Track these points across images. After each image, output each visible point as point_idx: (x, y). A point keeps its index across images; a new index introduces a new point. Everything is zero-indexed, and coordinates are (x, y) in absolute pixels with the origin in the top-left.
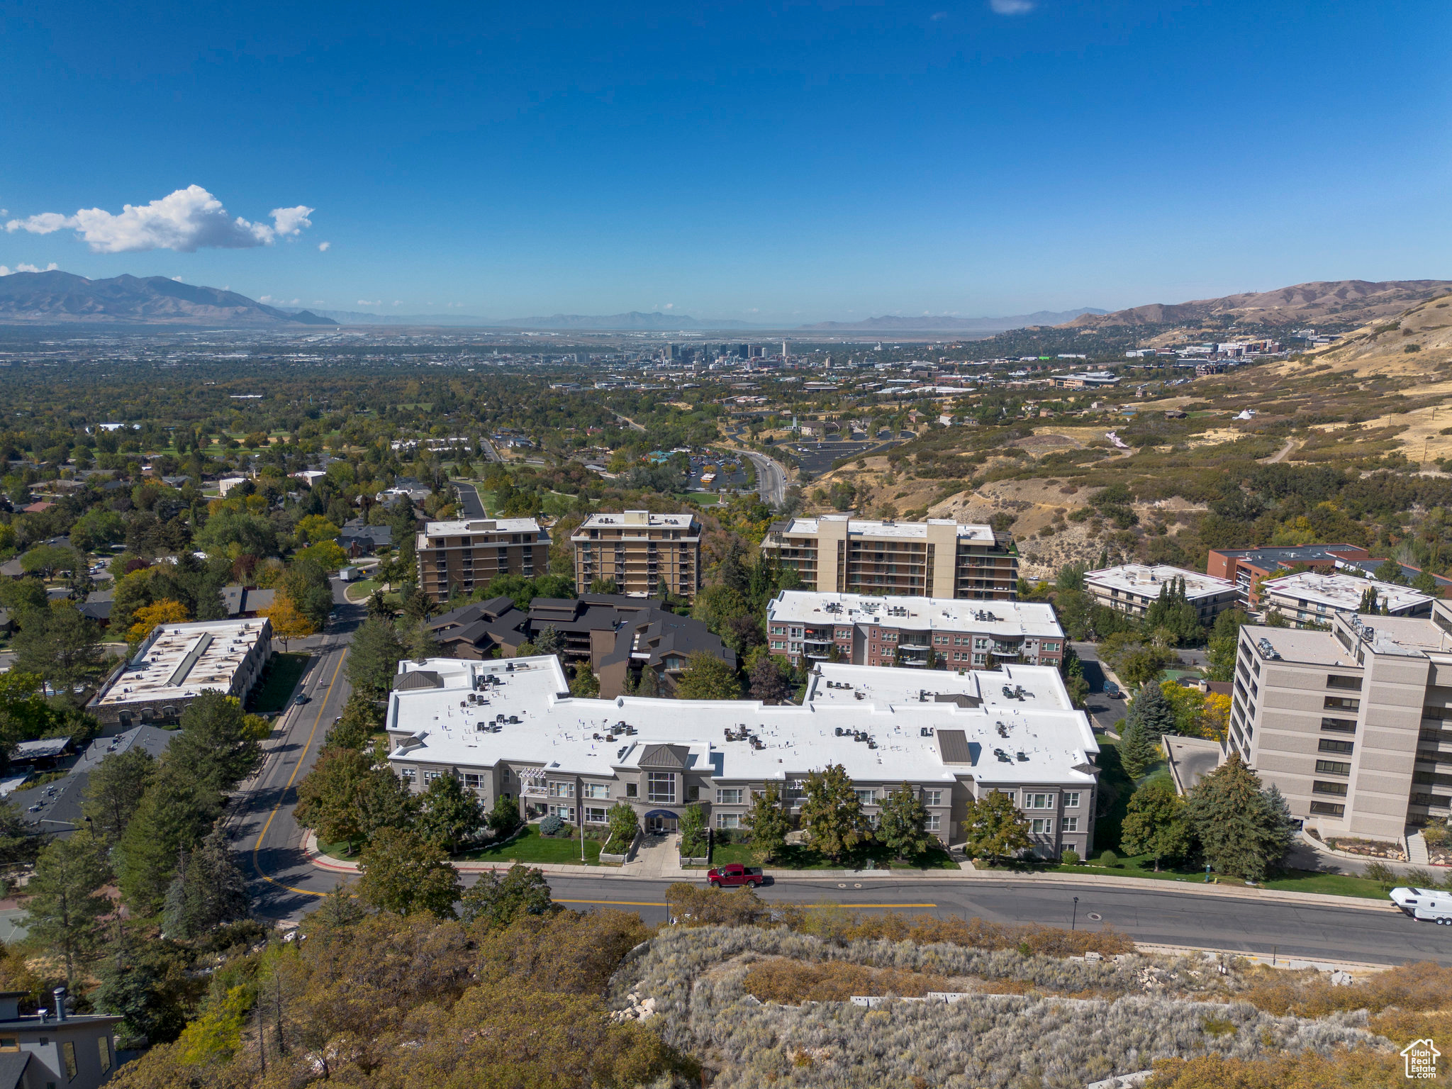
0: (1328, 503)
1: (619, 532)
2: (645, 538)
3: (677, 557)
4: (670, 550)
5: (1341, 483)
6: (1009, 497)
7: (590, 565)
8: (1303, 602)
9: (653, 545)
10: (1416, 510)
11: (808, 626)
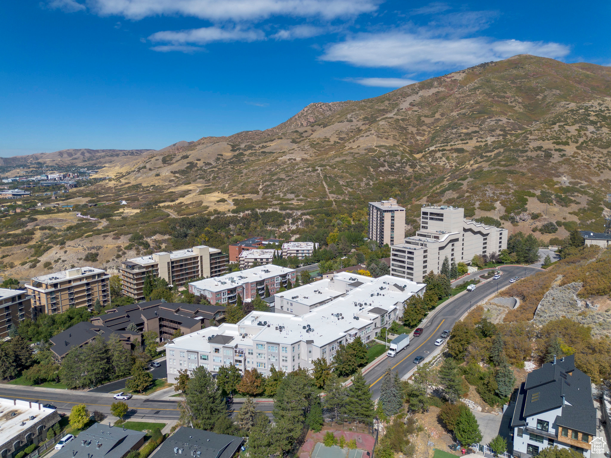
0: (207, 228)
1: (70, 282)
2: (85, 281)
3: (100, 287)
4: (97, 284)
5: (207, 221)
7: (54, 304)
9: (88, 284)
10: (231, 226)
11: (228, 290)
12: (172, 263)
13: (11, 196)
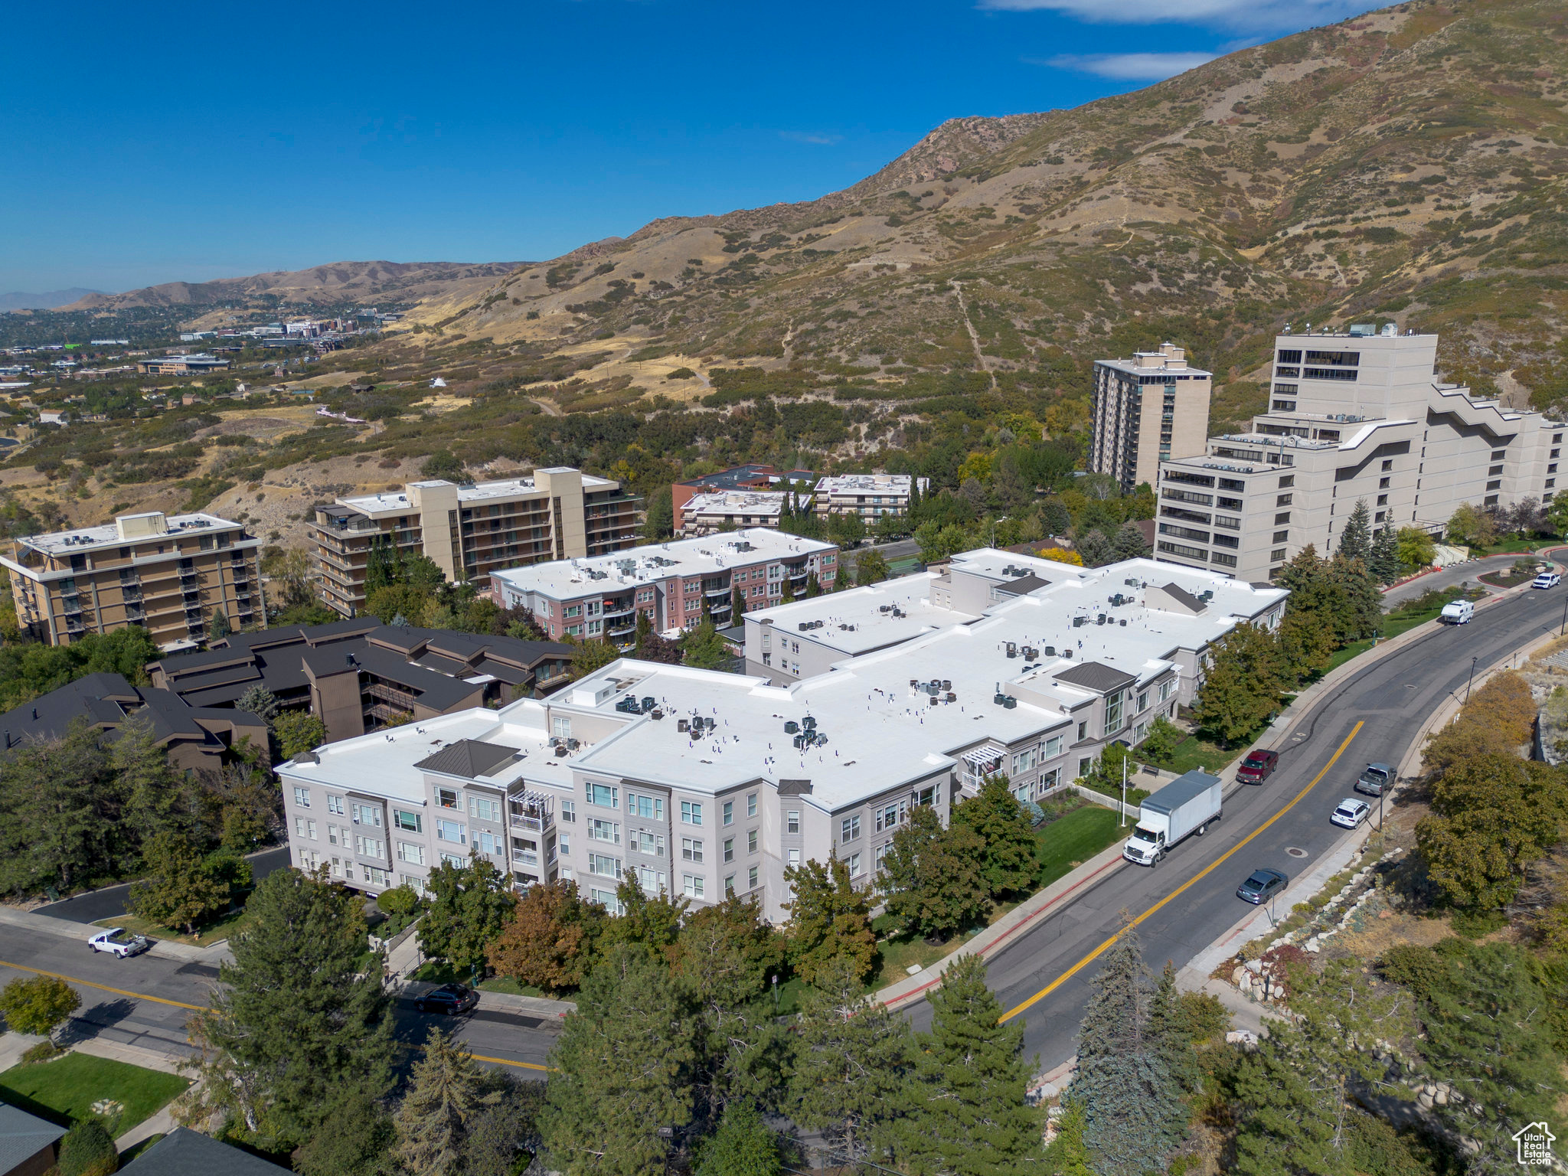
0: (634, 446)
1: (124, 551)
2: (175, 554)
3: (230, 578)
4: (216, 566)
5: (635, 426)
6: (320, 482)
7: (77, 617)
8: (861, 498)
9: (186, 563)
10: (701, 443)
11: (607, 596)
12: (466, 513)
13: (183, 369)
